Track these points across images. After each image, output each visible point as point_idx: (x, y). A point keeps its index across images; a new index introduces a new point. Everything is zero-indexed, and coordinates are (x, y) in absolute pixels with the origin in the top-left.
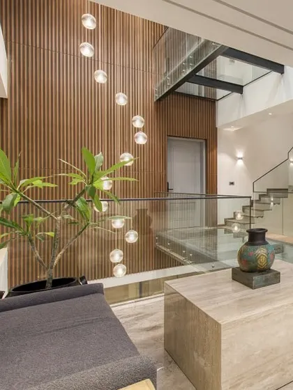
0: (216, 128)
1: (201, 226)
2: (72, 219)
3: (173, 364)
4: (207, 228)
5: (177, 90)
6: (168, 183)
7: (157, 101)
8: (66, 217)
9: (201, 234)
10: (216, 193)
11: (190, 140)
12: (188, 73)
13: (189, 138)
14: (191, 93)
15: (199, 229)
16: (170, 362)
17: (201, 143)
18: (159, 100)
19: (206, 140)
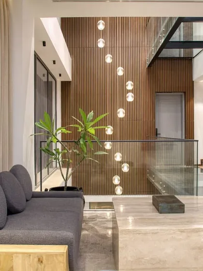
0: (193, 82)
1: (181, 164)
2: (78, 152)
3: (111, 253)
4: (185, 166)
5: (160, 56)
6: (157, 129)
7: (148, 66)
8: (75, 151)
9: (181, 170)
10: (193, 139)
11: (172, 94)
12: (162, 42)
13: (171, 92)
14: (172, 56)
15: (180, 166)
16: (111, 251)
17: (181, 95)
18: (150, 66)
19: (185, 93)
